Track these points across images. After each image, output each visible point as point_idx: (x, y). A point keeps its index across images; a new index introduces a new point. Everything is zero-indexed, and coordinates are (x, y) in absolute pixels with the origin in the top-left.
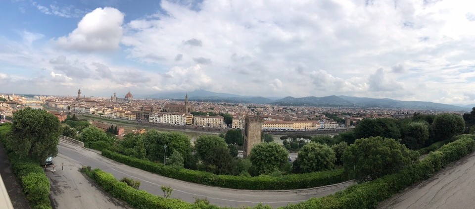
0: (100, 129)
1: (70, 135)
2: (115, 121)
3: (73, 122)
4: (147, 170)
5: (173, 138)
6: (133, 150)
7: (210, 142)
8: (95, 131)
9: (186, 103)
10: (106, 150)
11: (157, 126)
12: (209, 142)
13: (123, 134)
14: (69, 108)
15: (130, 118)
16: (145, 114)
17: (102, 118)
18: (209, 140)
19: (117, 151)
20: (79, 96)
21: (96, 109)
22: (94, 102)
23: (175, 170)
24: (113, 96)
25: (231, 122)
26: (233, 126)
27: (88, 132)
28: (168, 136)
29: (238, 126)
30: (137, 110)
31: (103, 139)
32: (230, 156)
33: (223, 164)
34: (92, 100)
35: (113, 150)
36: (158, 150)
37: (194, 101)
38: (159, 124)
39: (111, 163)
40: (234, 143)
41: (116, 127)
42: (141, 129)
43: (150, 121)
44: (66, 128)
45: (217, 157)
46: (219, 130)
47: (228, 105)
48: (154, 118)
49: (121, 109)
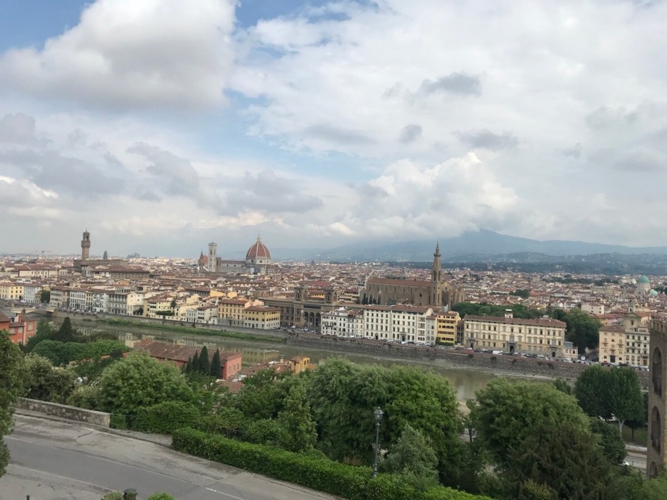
0: (166, 364)
1: (54, 394)
2: (214, 334)
3: (60, 344)
4: (320, 489)
5: (399, 386)
6: (275, 426)
7: (526, 405)
8: (147, 372)
9: (434, 274)
10: (188, 431)
11: (346, 348)
12: (520, 406)
13: (240, 373)
14: (45, 297)
15: (260, 323)
16: (309, 311)
17: (168, 328)
18: (519, 398)
19: (223, 431)
20: (85, 255)
21: (148, 296)
22: (140, 272)
23: (411, 489)
24: (206, 253)
25: (593, 342)
26: (603, 355)
27: (124, 375)
28: (386, 379)
29: (622, 358)
30: (284, 297)
31: (175, 394)
32: (603, 459)
33: (579, 485)
34: (133, 267)
35: (210, 428)
36: (354, 424)
37: (461, 266)
38: (353, 340)
39: (203, 470)
40: (608, 416)
41: (216, 356)
42: (297, 358)
43: (324, 331)
44: (39, 371)
45: (554, 460)
46: (550, 365)
47: (579, 281)
48: (336, 323)
49: (232, 295)
